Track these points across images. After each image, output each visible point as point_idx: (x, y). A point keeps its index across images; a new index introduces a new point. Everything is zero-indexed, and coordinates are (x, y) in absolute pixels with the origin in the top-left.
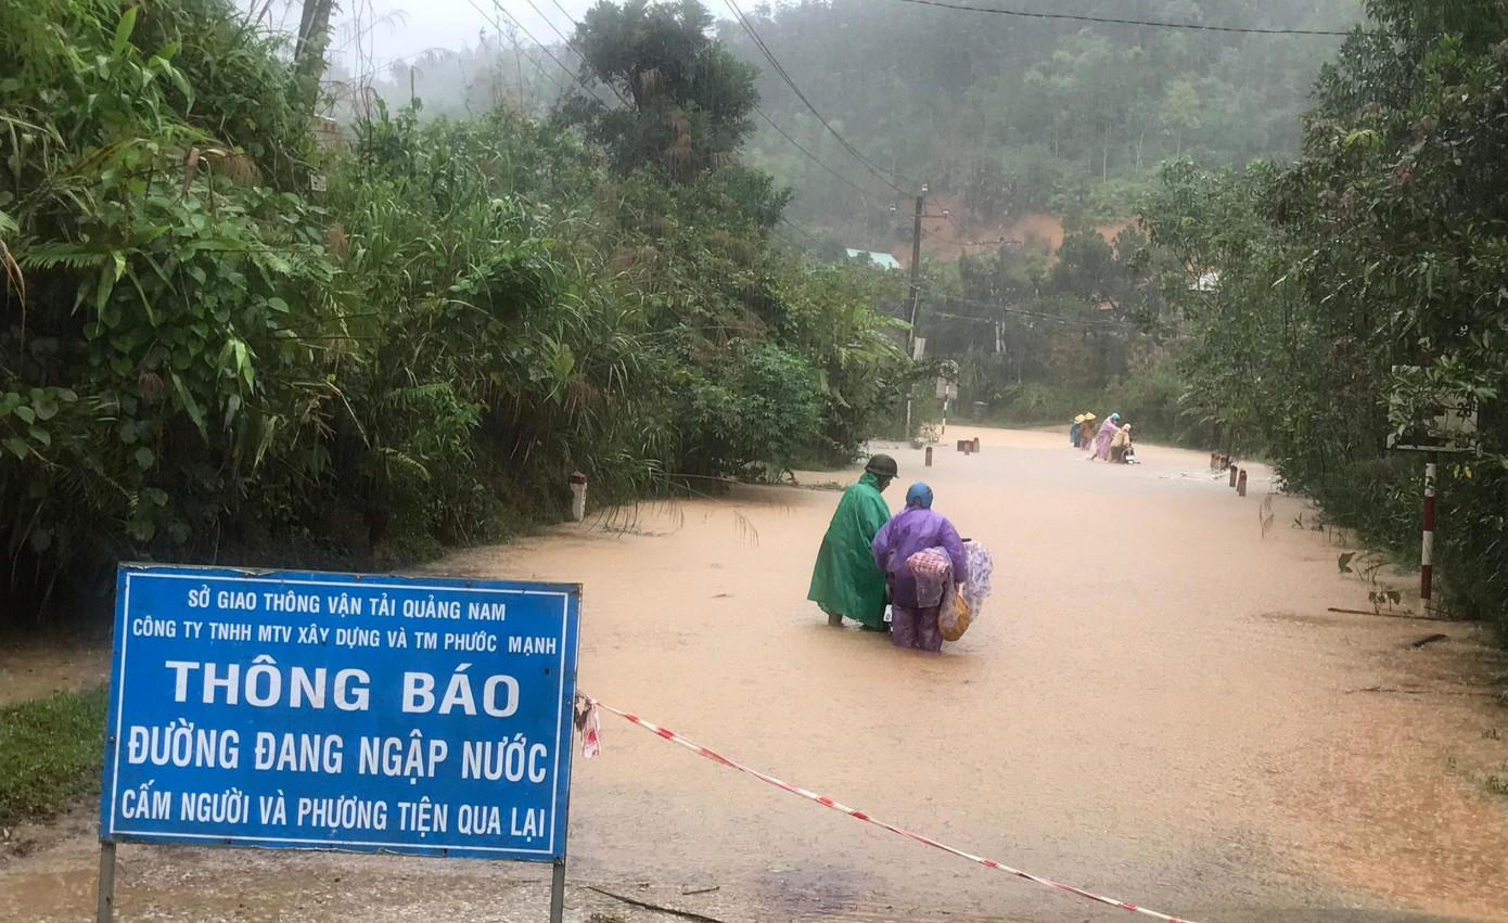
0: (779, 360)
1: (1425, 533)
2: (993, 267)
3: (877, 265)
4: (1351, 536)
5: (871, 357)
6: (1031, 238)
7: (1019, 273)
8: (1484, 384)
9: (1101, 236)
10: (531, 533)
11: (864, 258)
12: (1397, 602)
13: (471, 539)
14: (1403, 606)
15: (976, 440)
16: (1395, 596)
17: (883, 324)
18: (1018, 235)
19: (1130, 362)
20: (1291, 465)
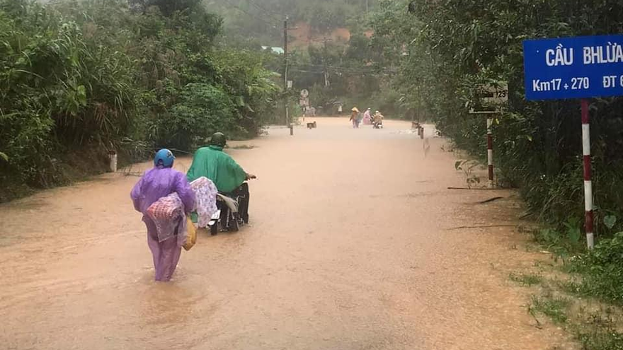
0: (212, 92)
1: (489, 151)
2: (322, 50)
3: (275, 52)
4: (464, 153)
5: (262, 89)
6: (339, 38)
7: (333, 52)
8: (502, 79)
9: (365, 35)
10: (85, 179)
11: (269, 49)
12: (479, 182)
13: (50, 185)
14: (482, 183)
15: (315, 122)
16: (478, 180)
17: (268, 75)
18: (334, 37)
19: (381, 86)
20: (440, 124)
